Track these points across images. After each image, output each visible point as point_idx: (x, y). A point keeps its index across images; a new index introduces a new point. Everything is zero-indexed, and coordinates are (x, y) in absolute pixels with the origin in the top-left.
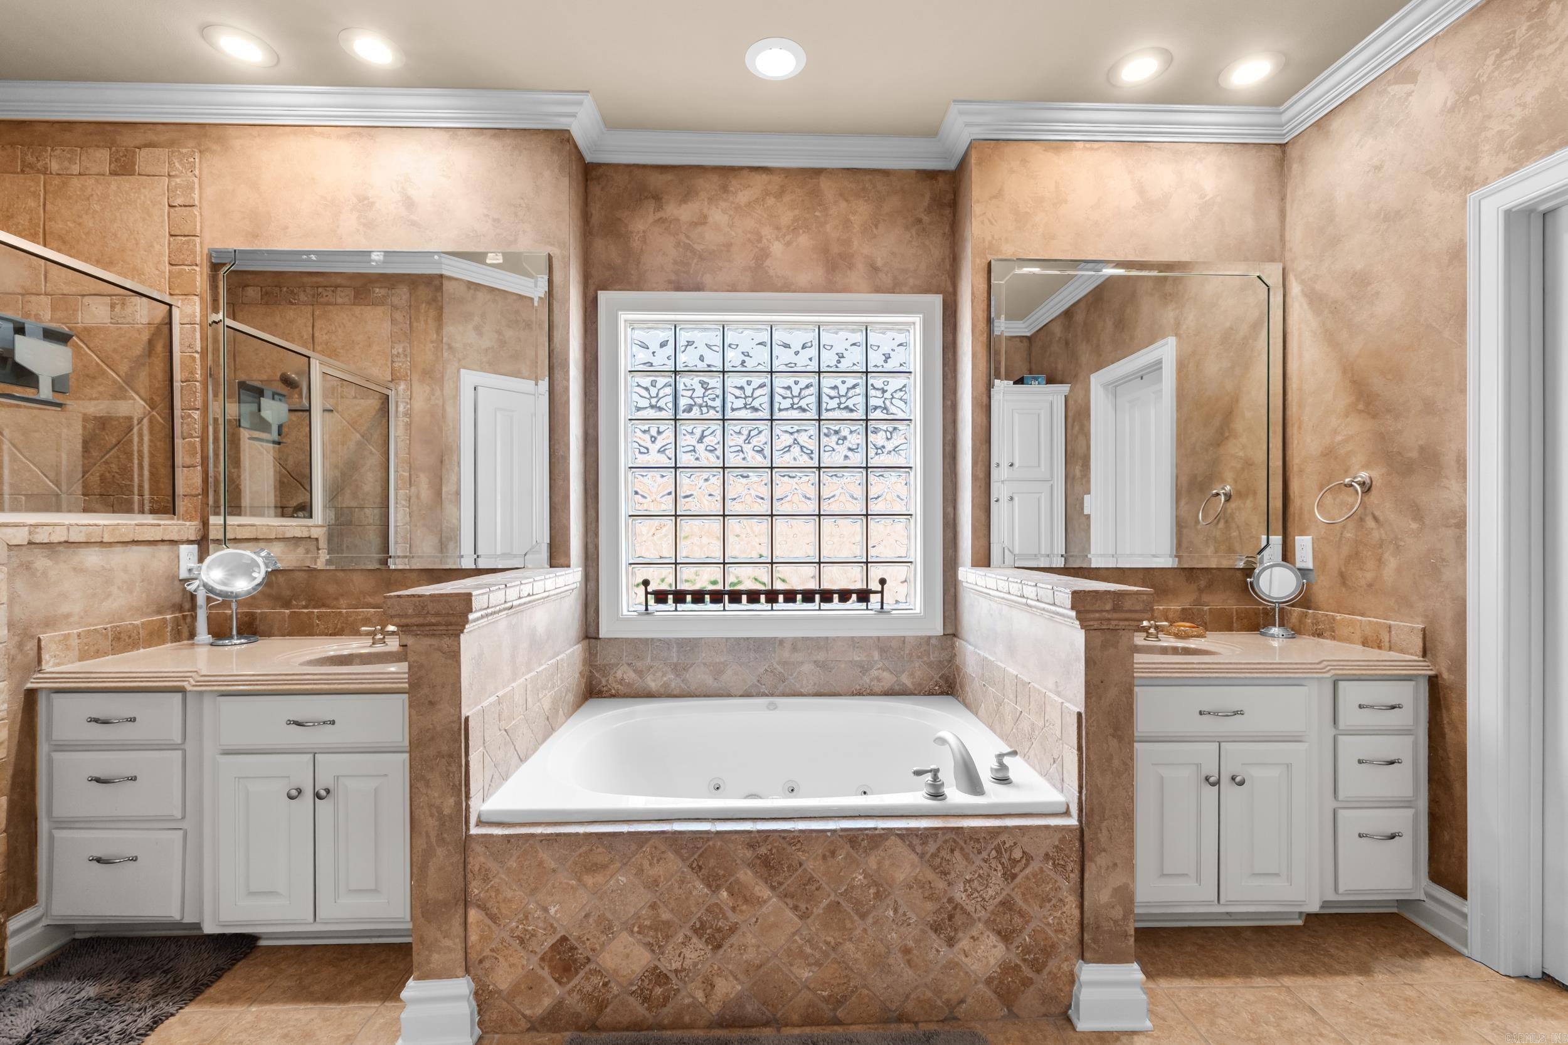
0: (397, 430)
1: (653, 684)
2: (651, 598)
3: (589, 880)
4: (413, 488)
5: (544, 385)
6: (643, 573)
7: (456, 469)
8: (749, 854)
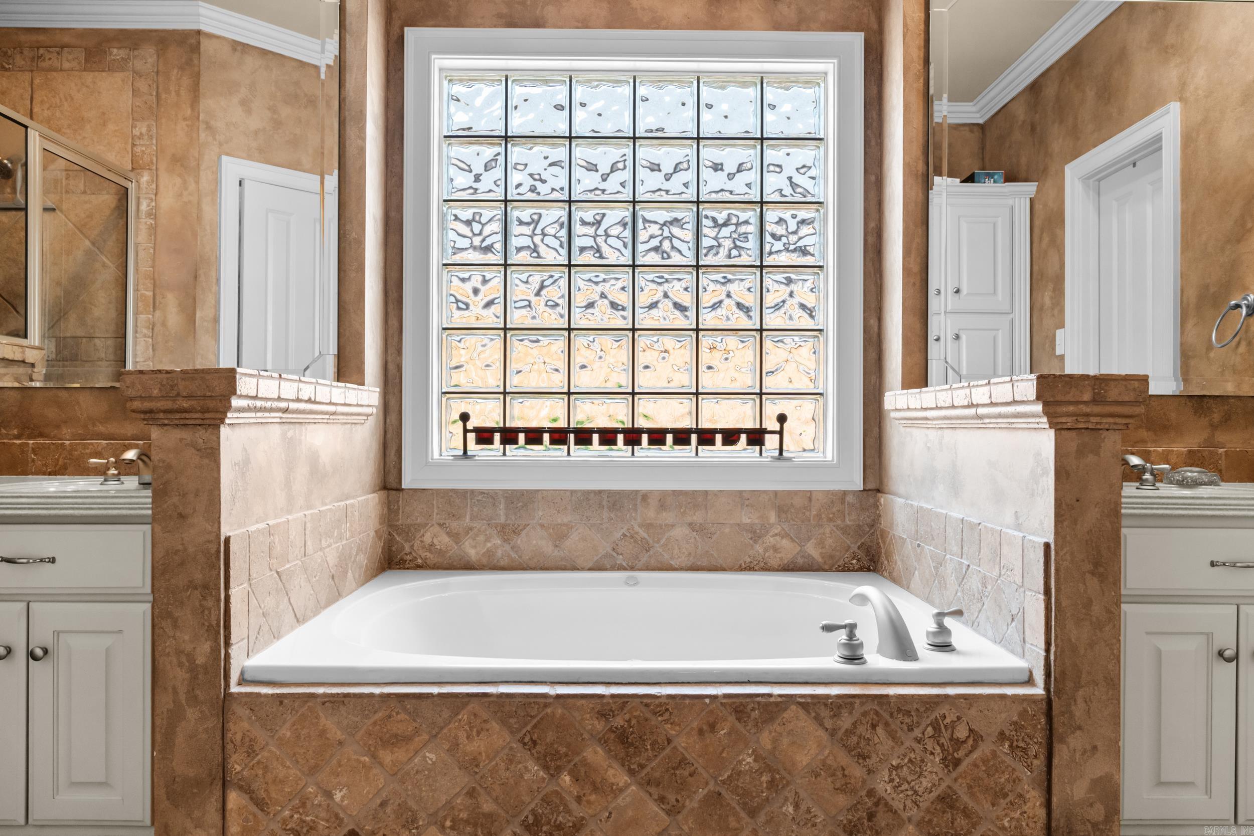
0: (138, 235)
1: (472, 552)
2: (471, 437)
3: (387, 757)
4: (158, 313)
5: (332, 181)
6: (460, 406)
7: (214, 288)
8: (600, 726)
